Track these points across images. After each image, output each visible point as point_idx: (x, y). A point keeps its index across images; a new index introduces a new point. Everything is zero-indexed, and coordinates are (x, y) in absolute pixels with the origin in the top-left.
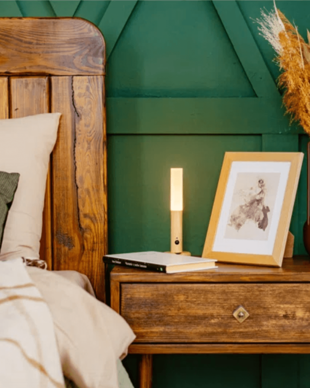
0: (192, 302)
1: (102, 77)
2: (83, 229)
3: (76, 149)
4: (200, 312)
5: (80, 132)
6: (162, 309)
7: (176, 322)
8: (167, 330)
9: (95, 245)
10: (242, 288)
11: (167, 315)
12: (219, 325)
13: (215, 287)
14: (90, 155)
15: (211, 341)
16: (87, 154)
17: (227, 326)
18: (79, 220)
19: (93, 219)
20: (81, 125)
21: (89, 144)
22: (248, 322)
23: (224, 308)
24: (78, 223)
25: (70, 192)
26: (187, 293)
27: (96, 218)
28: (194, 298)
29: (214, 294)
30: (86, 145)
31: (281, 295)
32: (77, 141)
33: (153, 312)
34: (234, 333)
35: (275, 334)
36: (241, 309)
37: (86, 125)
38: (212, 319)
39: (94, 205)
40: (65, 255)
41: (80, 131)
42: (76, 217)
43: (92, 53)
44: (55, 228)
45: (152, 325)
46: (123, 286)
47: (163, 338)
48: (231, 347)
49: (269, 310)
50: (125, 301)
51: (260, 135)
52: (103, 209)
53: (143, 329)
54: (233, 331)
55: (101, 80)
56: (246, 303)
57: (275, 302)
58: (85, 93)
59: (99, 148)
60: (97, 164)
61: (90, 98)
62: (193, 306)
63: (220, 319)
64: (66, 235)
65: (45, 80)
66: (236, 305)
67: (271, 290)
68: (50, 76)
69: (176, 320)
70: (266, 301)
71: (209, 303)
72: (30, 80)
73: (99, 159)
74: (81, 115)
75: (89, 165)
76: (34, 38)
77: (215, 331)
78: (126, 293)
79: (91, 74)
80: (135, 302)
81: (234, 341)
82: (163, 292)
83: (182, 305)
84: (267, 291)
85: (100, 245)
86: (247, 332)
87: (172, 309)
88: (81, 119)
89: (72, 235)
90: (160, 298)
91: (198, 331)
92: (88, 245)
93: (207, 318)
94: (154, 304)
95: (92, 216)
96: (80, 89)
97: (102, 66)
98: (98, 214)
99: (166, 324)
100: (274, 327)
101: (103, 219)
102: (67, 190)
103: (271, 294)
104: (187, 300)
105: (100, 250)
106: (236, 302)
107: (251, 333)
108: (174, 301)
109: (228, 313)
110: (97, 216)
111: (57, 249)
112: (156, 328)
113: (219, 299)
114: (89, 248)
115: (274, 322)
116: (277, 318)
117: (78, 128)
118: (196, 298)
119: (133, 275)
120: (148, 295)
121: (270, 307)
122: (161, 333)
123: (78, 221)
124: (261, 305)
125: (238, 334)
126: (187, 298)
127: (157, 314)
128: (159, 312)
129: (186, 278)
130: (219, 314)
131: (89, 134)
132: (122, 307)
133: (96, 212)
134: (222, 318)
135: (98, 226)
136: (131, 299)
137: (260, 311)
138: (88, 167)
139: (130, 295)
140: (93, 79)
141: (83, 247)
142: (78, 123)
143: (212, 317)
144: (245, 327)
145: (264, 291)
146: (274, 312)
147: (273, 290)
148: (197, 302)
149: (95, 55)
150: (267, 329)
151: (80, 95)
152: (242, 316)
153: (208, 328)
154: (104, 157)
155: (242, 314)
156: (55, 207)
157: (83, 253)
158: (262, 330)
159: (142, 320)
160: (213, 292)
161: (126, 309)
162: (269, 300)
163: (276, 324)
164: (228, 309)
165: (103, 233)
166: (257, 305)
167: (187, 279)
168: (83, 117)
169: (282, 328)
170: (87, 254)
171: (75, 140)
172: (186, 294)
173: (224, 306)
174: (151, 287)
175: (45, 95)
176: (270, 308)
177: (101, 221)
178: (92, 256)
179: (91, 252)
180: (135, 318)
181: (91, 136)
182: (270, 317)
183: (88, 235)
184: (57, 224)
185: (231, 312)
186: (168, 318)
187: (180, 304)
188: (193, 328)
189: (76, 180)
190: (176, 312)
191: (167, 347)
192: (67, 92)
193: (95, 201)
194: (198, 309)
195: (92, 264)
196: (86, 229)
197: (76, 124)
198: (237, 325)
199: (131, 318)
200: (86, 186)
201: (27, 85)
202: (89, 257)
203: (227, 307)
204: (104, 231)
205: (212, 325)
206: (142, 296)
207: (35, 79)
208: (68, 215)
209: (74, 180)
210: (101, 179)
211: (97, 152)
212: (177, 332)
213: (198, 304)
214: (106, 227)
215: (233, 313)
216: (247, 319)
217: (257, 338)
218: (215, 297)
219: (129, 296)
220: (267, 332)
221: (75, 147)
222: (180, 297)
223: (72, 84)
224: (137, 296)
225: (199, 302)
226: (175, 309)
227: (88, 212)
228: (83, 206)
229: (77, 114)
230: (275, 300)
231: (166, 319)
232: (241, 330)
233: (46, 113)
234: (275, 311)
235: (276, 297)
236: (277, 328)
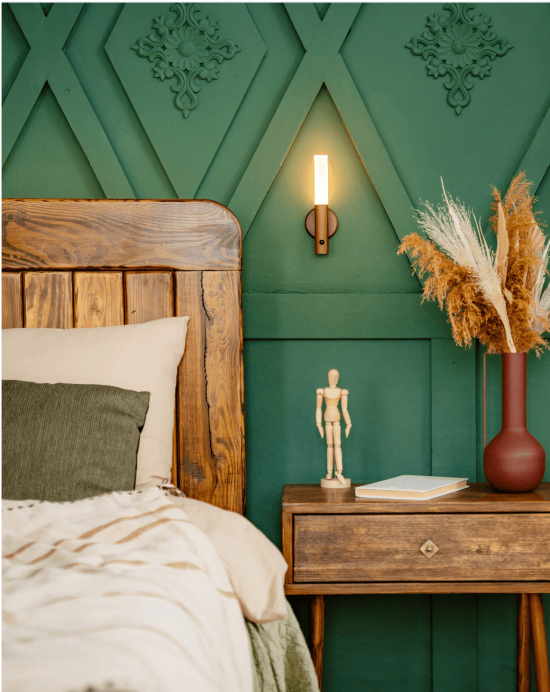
0: (375, 536)
1: (238, 272)
2: (216, 457)
3: (206, 359)
4: (384, 547)
5: (211, 340)
6: (340, 544)
7: (357, 558)
8: (346, 567)
9: (231, 476)
10: (430, 519)
11: (345, 550)
12: (405, 561)
13: (399, 518)
14: (224, 368)
15: (396, 580)
16: (220, 366)
17: (414, 562)
18: (211, 445)
19: (229, 445)
20: (213, 331)
21: (223, 353)
22: (437, 558)
23: (410, 542)
24: (210, 450)
25: (200, 411)
26: (368, 525)
27: (231, 443)
28: (377, 531)
29: (399, 526)
30: (219, 356)
31: (474, 527)
32: (208, 350)
33: (330, 547)
34: (422, 570)
35: (467, 571)
36: (429, 543)
37: (218, 331)
38: (396, 554)
39: (228, 427)
40: (194, 489)
41: (211, 338)
42: (207, 442)
43: (225, 243)
44: (181, 456)
45: (328, 562)
46: (296, 518)
47: (342, 576)
48: (417, 586)
49: (460, 544)
50: (299, 535)
51: (429, 339)
52: (240, 432)
53: (319, 566)
54: (420, 568)
55: (236, 275)
56: (435, 537)
57: (466, 535)
58: (217, 292)
59: (235, 358)
60: (232, 378)
61: (224, 298)
62: (375, 539)
63: (405, 554)
64: (195, 465)
65: (168, 276)
66: (423, 538)
67: (462, 522)
68: (174, 271)
69: (356, 557)
70: (456, 534)
71: (393, 536)
72: (150, 275)
73: (235, 372)
74: (213, 319)
75: (224, 380)
76: (154, 225)
77: (400, 568)
78: (300, 526)
79: (224, 269)
80: (309, 536)
81: (421, 579)
82: (341, 525)
83: (363, 539)
84: (458, 523)
85: (236, 476)
86: (435, 569)
87: (351, 543)
88: (213, 323)
89: (203, 465)
90: (338, 531)
91: (381, 568)
92: (222, 477)
93: (390, 553)
94: (331, 538)
95: (227, 441)
96: (211, 287)
97: (238, 259)
98: (234, 438)
99: (345, 561)
100: (466, 563)
101: (240, 444)
102: (196, 409)
103: (462, 526)
104: (368, 533)
105: (236, 482)
106: (423, 536)
107: (439, 570)
108: (353, 534)
109: (416, 548)
110: (232, 441)
111: (184, 481)
112: (333, 565)
113: (405, 532)
114: (224, 480)
115: (466, 557)
116: (469, 553)
117: (209, 335)
118: (378, 531)
119: (308, 505)
120: (325, 528)
121: (461, 540)
122: (340, 571)
123: (209, 447)
124: (452, 538)
125: (426, 572)
126: (369, 531)
127: (335, 549)
128: (337, 547)
129: (367, 508)
130: (404, 549)
131: (222, 342)
132: (295, 542)
133: (231, 437)
134: (408, 554)
135: (234, 454)
136: (305, 532)
137: (451, 546)
138: (222, 381)
139: (305, 528)
140: (228, 274)
141: (216, 479)
142: (209, 329)
143: (397, 552)
144: (434, 564)
145: (454, 523)
146: (466, 547)
147: (465, 522)
148: (380, 536)
149: (230, 246)
150: (458, 565)
151: (211, 294)
152: (431, 551)
153: (392, 565)
154: (240, 369)
155: (430, 549)
156: (181, 430)
157: (216, 487)
158: (453, 567)
159: (318, 557)
160: (397, 524)
161: (300, 543)
162: (460, 533)
163: (468, 560)
164: (414, 543)
165: (240, 461)
166: (447, 538)
167: (368, 510)
168: (215, 321)
169: (475, 564)
170: (221, 486)
171: (206, 348)
172: (367, 527)
173: (409, 540)
174: (328, 518)
175: (168, 294)
176: (461, 542)
177: (238, 447)
178: (227, 490)
179: (225, 485)
180: (309, 553)
181: (225, 344)
182: (461, 552)
183: (222, 464)
184: (184, 451)
185: (418, 547)
186: (347, 554)
187: (361, 538)
188: (374, 565)
189: (207, 398)
190: (356, 546)
191: (346, 587)
192: (196, 291)
193: (231, 423)
194: (381, 543)
195: (227, 499)
196: (220, 456)
197: (207, 330)
198: (425, 561)
199: (305, 554)
200: (219, 405)
201: (146, 282)
202: (223, 491)
203: (413, 541)
204: (242, 459)
205: (397, 561)
206: (317, 530)
207: (157, 274)
208: (198, 439)
209: (204, 398)
210: (237, 395)
211: (233, 364)
212: (357, 569)
213: (381, 537)
214: (244, 454)
215: (420, 547)
216: (435, 555)
217: (447, 575)
218: (400, 530)
219: (303, 529)
220: (458, 569)
221: (205, 357)
222: (360, 530)
223: (202, 281)
224: (312, 529)
225: (382, 535)
226: (355, 544)
227: (221, 436)
228: (216, 429)
229: (208, 317)
230: (466, 533)
231: (345, 554)
232: (429, 567)
233: (170, 317)
234: (467, 545)
235: (468, 529)
236: (469, 565)
